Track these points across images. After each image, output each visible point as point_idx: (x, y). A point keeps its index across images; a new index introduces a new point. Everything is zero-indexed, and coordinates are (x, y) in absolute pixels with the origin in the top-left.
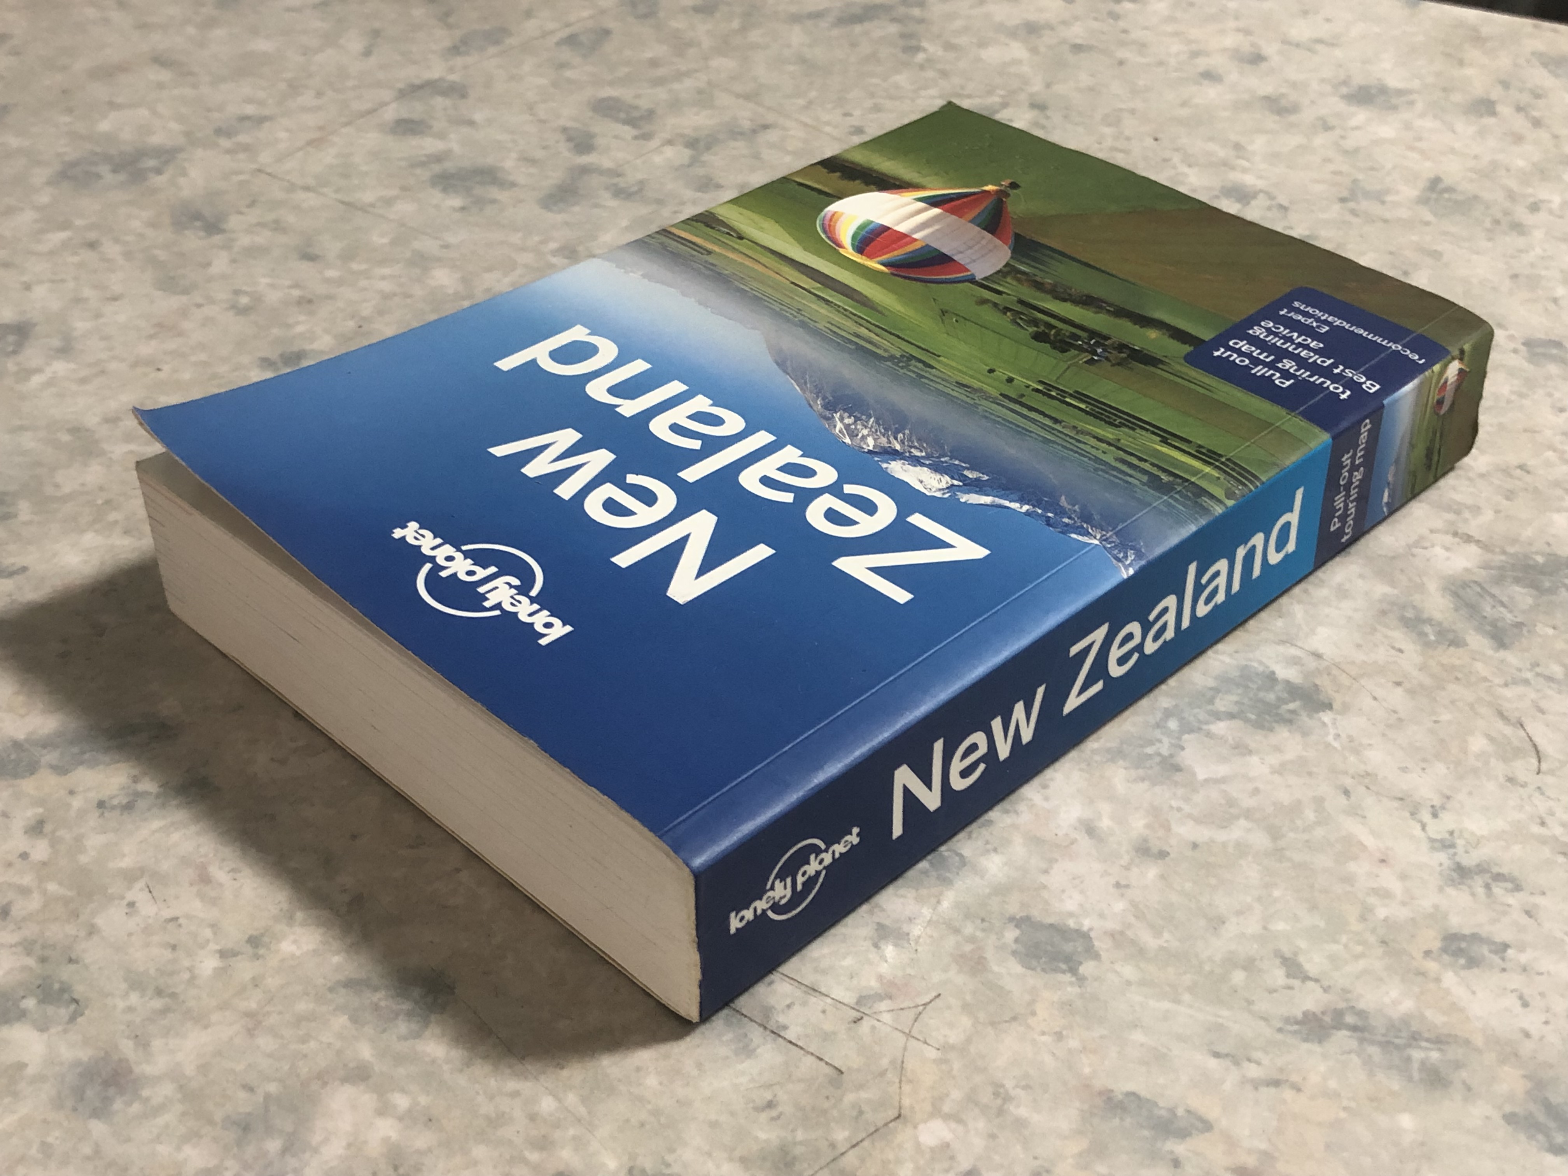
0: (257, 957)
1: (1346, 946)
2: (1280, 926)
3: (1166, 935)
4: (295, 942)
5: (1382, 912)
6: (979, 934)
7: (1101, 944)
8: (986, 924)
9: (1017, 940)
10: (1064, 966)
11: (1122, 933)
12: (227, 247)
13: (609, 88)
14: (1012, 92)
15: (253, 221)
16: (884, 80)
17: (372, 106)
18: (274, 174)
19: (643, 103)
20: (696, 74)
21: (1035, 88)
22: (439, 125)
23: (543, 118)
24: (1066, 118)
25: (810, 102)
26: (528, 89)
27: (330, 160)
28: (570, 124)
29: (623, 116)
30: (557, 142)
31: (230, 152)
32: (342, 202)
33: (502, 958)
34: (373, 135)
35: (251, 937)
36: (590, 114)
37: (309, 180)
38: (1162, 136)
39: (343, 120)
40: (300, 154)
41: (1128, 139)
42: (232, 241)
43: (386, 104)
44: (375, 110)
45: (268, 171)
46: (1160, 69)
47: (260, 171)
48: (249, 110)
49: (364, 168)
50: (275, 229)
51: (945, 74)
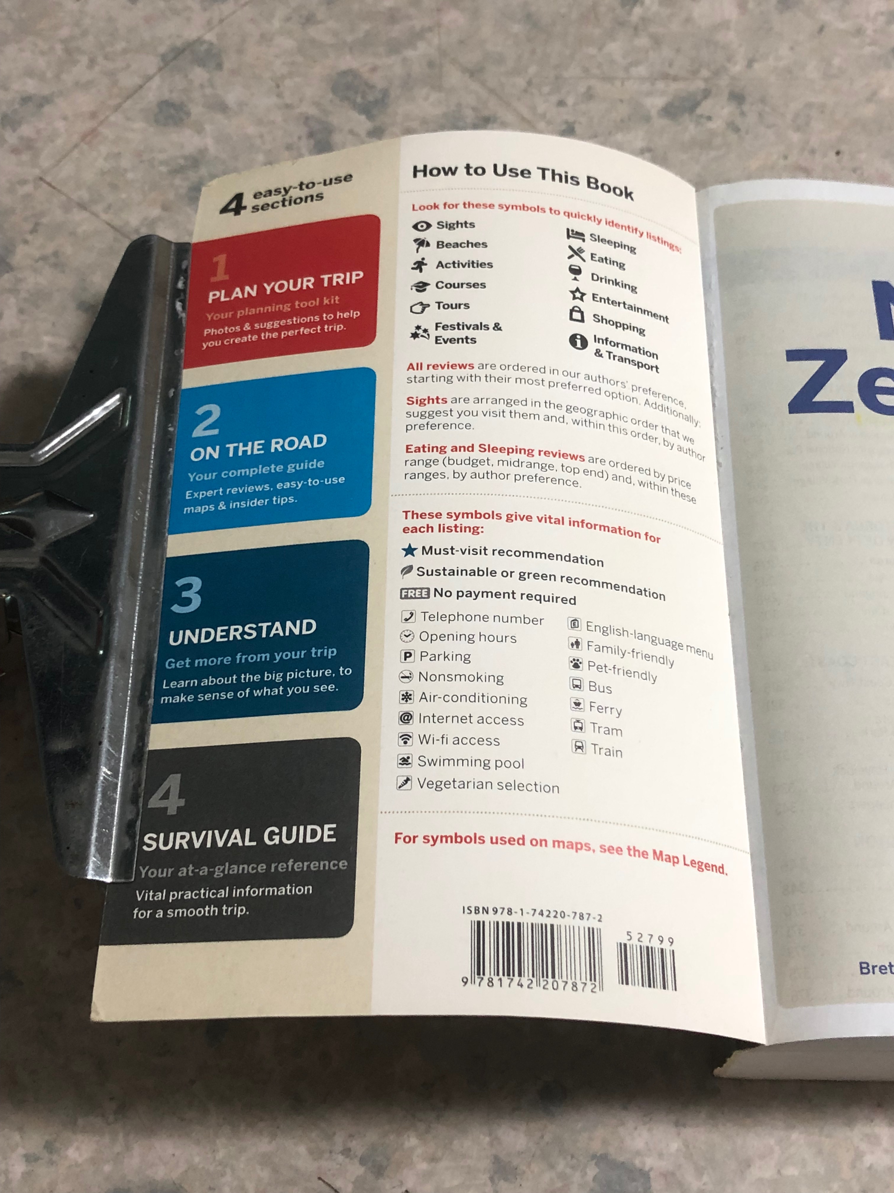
0: (51, 1163)
2: (791, 1171)
3: (705, 1178)
4: (78, 1149)
5: (868, 1160)
6: (568, 1171)
7: (656, 1185)
8: (575, 1161)
9: (595, 1179)
11: (673, 1174)
12: (15, 291)
13: (348, 57)
14: (717, 73)
15: (37, 254)
16: (600, 49)
17: (138, 81)
18: (53, 184)
19: (378, 80)
20: (429, 35)
21: (737, 68)
22: (196, 110)
23: (288, 101)
24: (760, 114)
25: (529, 83)
26: (276, 56)
27: (100, 163)
28: (312, 111)
29: (359, 100)
30: (300, 138)
31: (15, 151)
32: (113, 227)
33: (223, 1175)
34: (139, 125)
35: (47, 1142)
36: (331, 96)
37: (84, 195)
38: (843, 148)
39: (113, 102)
40: (75, 154)
41: (813, 152)
42: (19, 281)
43: (149, 78)
44: (141, 87)
45: (48, 179)
46: (856, 41)
47: (41, 179)
48: (31, 86)
49: (130, 176)
50: (55, 265)
51: (657, 41)
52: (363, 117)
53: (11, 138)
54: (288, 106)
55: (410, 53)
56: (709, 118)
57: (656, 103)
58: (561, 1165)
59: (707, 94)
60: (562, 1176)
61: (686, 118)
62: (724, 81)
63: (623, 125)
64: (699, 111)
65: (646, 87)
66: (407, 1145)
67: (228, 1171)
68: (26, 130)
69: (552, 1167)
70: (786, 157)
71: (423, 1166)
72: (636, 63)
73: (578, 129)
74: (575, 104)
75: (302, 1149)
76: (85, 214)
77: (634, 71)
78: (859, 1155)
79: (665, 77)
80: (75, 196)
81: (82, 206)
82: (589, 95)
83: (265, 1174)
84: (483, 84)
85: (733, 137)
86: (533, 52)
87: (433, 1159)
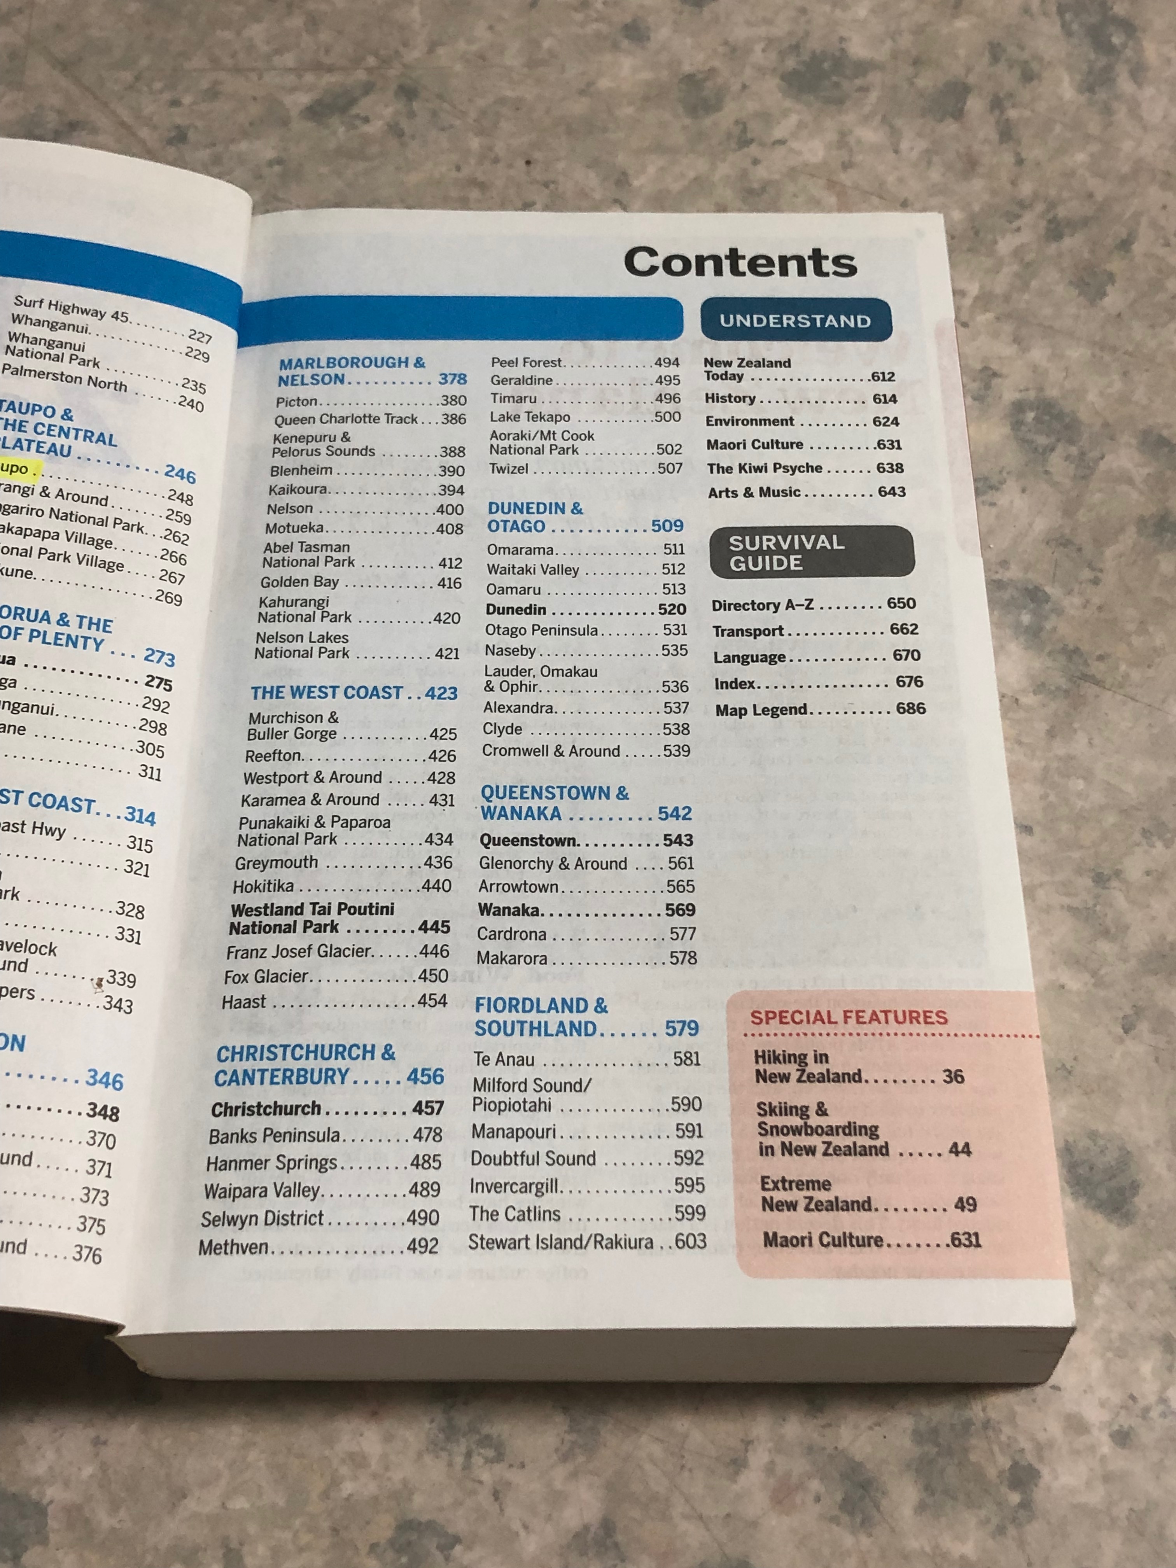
1: (296, 1534)
10: (8, 1553)
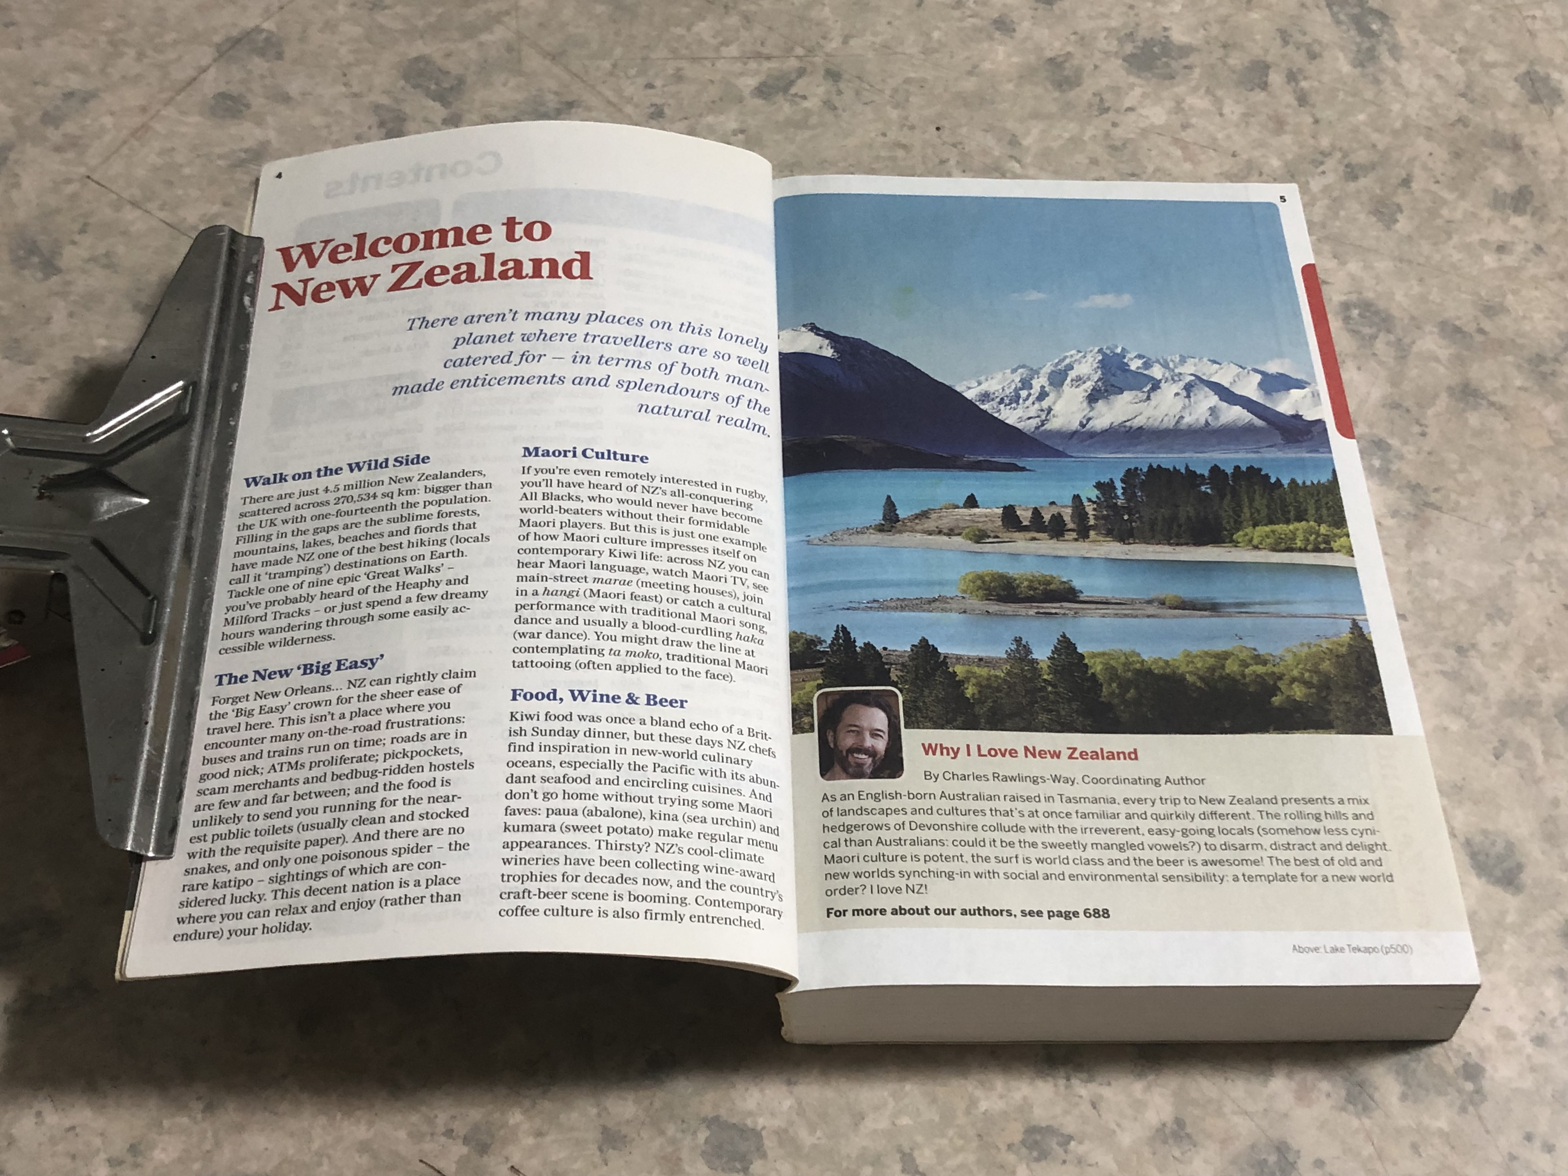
0: (136, 1165)
2: (905, 1121)
3: (819, 1133)
4: (164, 1150)
5: (983, 1105)
6: (679, 1135)
7: (769, 1143)
8: (685, 1126)
9: (707, 1141)
11: (786, 1131)
12: (63, 295)
13: (420, 42)
14: (810, 51)
15: (86, 254)
16: (689, 29)
17: (191, 73)
18: (101, 182)
19: (453, 66)
20: (506, 19)
21: (833, 45)
22: (257, 102)
23: (356, 89)
24: (858, 93)
25: (615, 66)
26: (341, 43)
27: (154, 159)
28: (385, 100)
29: (433, 87)
30: (370, 128)
31: (58, 149)
32: (168, 224)
33: (320, 1164)
34: (194, 119)
35: (131, 1146)
36: (402, 83)
37: (135, 192)
38: (944, 123)
39: (165, 96)
40: (125, 150)
41: (912, 128)
42: (68, 283)
43: (204, 70)
44: (195, 79)
45: (95, 177)
46: (957, 14)
47: (88, 177)
48: (75, 81)
49: (187, 171)
50: (106, 266)
51: (747, 19)
52: (437, 105)
53: (54, 135)
54: (355, 95)
55: (485, 37)
56: (804, 97)
57: (750, 82)
58: (671, 1130)
59: (801, 72)
60: (673, 1141)
61: (780, 98)
62: (818, 60)
63: (715, 106)
64: (793, 90)
65: (738, 67)
66: (511, 1122)
67: (325, 1161)
68: (70, 127)
69: (662, 1133)
70: (884, 135)
71: (530, 1141)
72: (726, 43)
73: (667, 111)
74: (664, 86)
75: (402, 1134)
76: (138, 213)
77: (725, 51)
78: (973, 1103)
79: (758, 56)
80: (126, 195)
81: (135, 204)
82: (679, 77)
83: (364, 1160)
84: (567, 69)
85: (829, 117)
86: (617, 33)
87: (539, 1134)
